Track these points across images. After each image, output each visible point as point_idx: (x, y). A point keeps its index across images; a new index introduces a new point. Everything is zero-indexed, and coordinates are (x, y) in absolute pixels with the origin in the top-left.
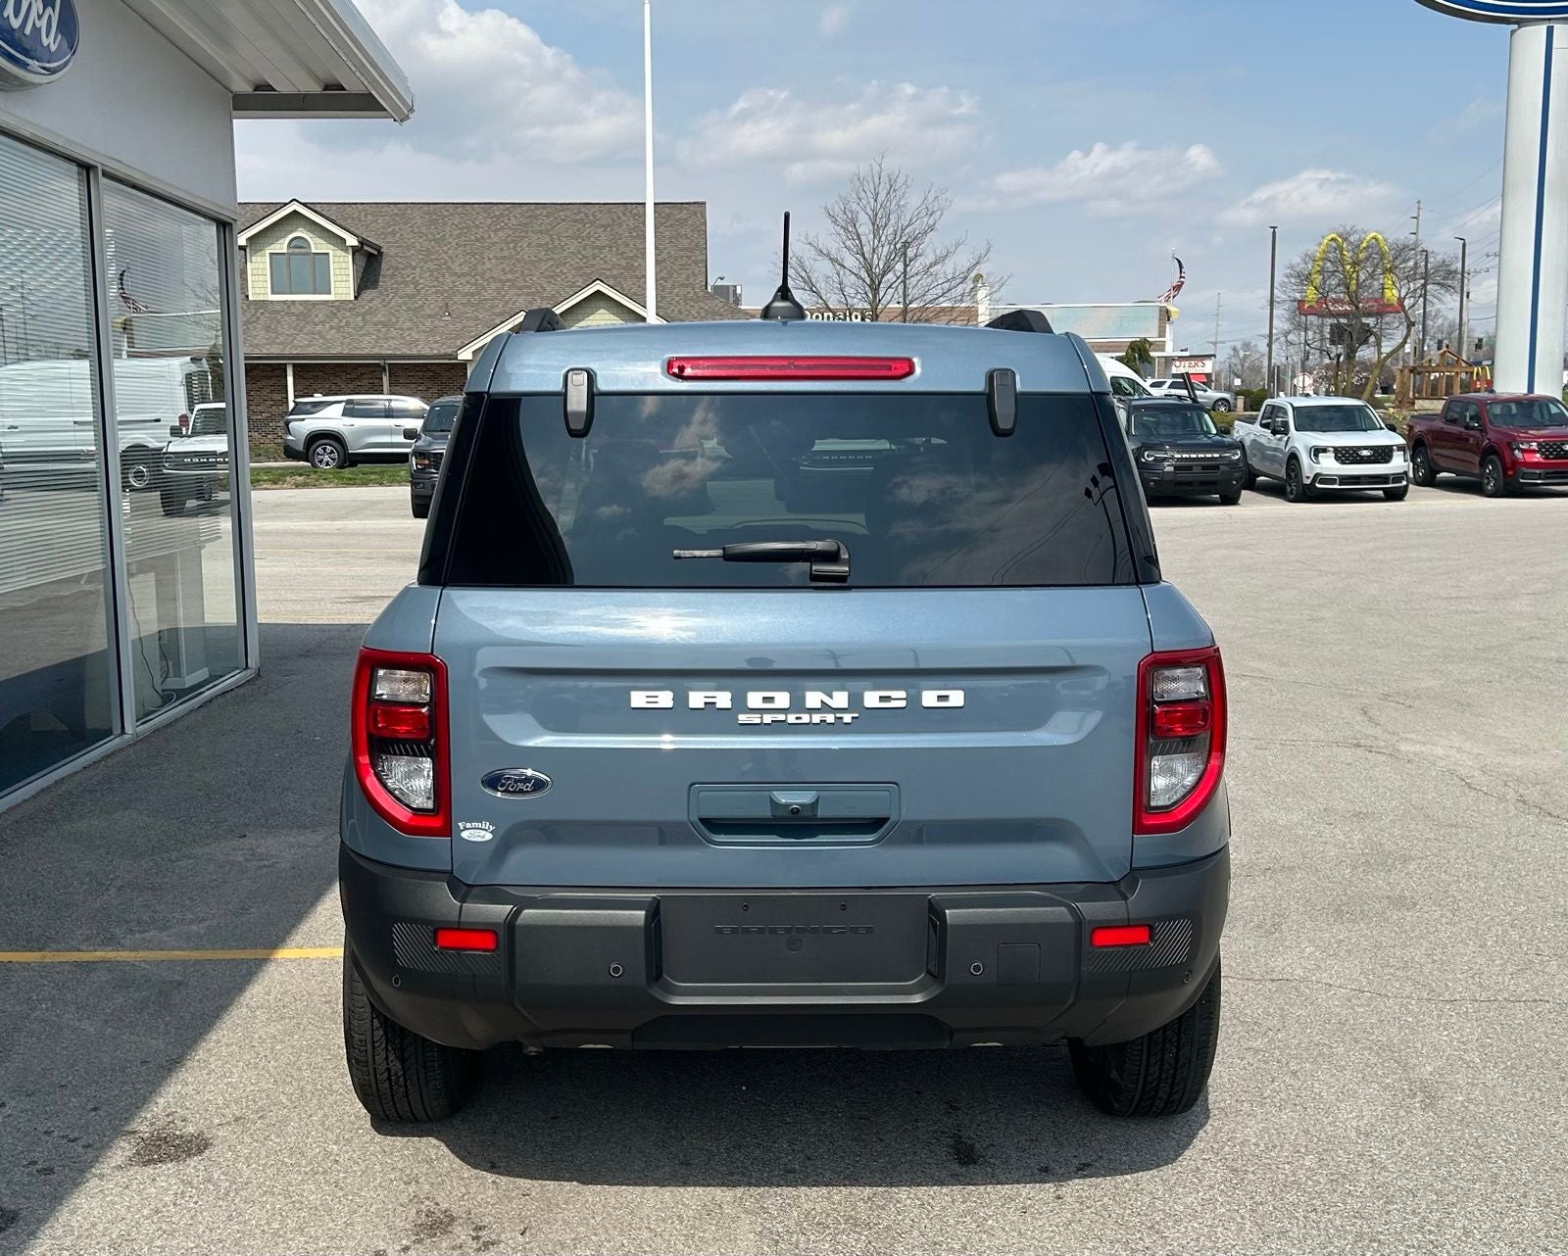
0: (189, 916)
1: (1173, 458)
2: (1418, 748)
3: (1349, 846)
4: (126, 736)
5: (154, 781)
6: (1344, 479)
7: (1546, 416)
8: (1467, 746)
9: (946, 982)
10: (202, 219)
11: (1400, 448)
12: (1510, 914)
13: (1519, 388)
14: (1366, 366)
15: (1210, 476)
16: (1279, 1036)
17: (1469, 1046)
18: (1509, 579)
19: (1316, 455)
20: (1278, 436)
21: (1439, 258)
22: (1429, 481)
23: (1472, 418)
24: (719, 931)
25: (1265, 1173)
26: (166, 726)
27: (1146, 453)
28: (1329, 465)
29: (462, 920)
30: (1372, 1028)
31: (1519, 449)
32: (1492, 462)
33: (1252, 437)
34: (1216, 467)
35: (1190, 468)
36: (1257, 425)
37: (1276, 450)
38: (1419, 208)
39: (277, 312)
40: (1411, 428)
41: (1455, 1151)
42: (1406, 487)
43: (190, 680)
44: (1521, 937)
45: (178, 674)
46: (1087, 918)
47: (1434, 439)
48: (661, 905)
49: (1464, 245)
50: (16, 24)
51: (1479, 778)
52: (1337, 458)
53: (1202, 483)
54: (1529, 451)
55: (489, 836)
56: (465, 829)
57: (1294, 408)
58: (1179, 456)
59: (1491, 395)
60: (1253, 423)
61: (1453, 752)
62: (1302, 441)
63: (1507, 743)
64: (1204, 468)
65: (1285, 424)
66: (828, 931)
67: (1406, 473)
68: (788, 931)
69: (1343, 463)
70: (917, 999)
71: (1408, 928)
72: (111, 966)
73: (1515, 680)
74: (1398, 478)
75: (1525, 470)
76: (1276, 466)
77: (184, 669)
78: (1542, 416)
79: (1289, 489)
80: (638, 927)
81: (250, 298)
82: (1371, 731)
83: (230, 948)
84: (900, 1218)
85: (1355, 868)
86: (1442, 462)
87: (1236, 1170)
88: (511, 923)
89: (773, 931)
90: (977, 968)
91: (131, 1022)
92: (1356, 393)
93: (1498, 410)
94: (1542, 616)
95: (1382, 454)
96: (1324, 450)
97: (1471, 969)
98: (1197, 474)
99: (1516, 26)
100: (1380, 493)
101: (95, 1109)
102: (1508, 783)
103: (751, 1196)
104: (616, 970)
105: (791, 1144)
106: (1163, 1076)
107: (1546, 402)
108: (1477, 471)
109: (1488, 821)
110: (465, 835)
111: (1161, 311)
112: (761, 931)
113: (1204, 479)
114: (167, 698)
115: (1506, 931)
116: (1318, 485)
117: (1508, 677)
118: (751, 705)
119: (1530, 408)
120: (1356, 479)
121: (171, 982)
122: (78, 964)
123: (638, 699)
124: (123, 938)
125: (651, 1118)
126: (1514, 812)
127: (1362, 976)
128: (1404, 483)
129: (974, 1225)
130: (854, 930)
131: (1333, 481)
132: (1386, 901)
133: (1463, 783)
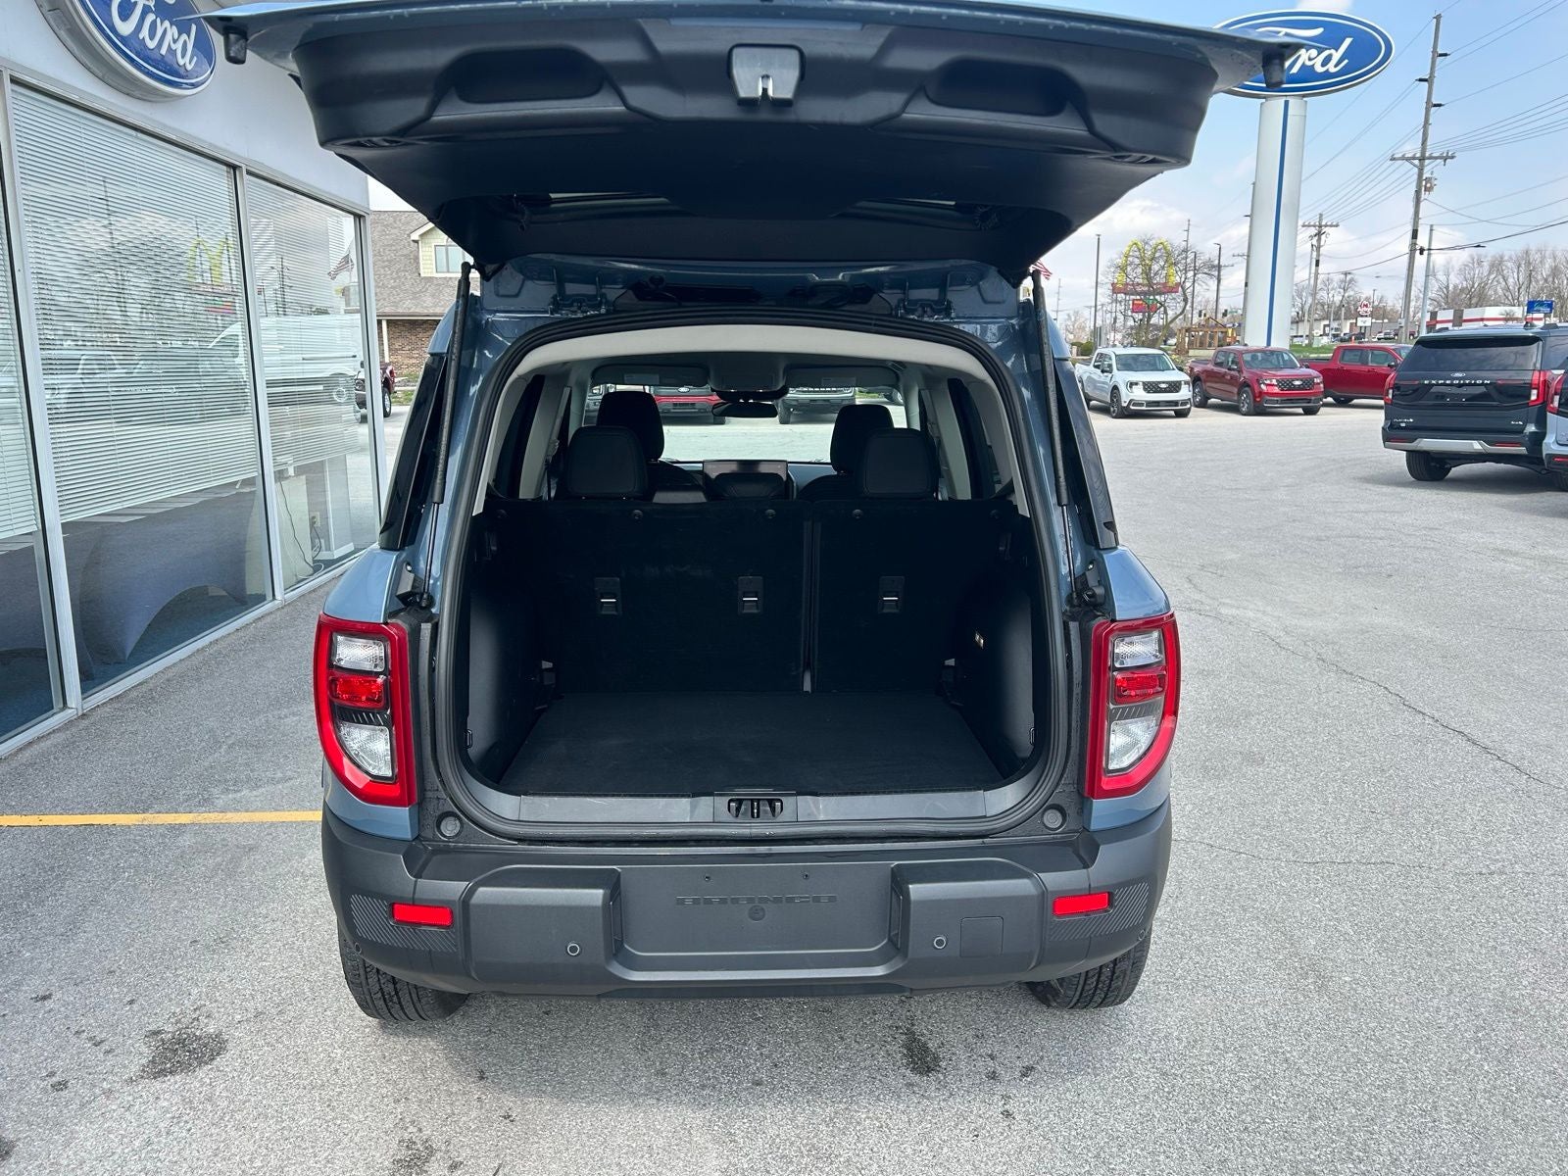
0: (279, 775)
2: (1234, 611)
3: (1201, 702)
4: (276, 602)
5: (289, 641)
6: (1150, 403)
7: (1281, 363)
8: (1269, 609)
9: (910, 956)
10: (341, 212)
11: (1186, 383)
12: (1339, 769)
13: (1263, 344)
14: (1157, 327)
16: (1179, 904)
17: (1340, 915)
18: (1269, 475)
19: (1131, 387)
20: (1106, 374)
21: (1207, 257)
22: (1203, 404)
23: (1233, 362)
24: (681, 902)
25: (1192, 1078)
26: (310, 592)
28: (1140, 394)
29: (416, 896)
30: (1255, 894)
31: (1264, 384)
32: (1245, 392)
33: (1088, 374)
36: (1091, 366)
37: (1104, 383)
39: (439, 285)
40: (1192, 369)
41: (1358, 1048)
42: (1189, 409)
43: (337, 554)
44: (1354, 794)
45: (328, 549)
46: (1049, 889)
47: (1207, 376)
48: (622, 877)
49: (1220, 250)
50: (151, 44)
51: (1285, 640)
52: (1145, 389)
54: (1270, 384)
57: (1117, 356)
59: (1245, 348)
60: (1088, 365)
61: (1259, 615)
62: (1121, 377)
63: (1297, 607)
65: (1110, 366)
66: (790, 900)
67: (1189, 399)
68: (750, 900)
69: (1149, 392)
70: (879, 971)
71: (1262, 784)
72: (199, 829)
73: (1291, 553)
74: (1184, 403)
75: (1268, 398)
76: (1104, 394)
77: (333, 546)
78: (1279, 362)
79: (1112, 409)
80: (595, 908)
81: (422, 275)
82: (1197, 596)
83: (304, 808)
84: (860, 1146)
85: (1209, 723)
86: (1212, 392)
87: (1165, 1074)
88: (466, 900)
89: (735, 901)
90: (940, 943)
91: (196, 893)
92: (1152, 345)
93: (1247, 357)
94: (1298, 504)
95: (1174, 387)
96: (1136, 384)
97: (1322, 828)
99: (1264, 100)
100: (1173, 413)
101: (131, 1002)
102: (1308, 643)
103: (720, 1118)
104: (573, 949)
105: (760, 1046)
106: (1100, 986)
107: (1278, 353)
108: (1236, 398)
109: (1300, 678)
112: (723, 901)
114: (319, 566)
115: (1340, 787)
116: (1132, 408)
117: (1285, 551)
119: (1269, 355)
120: (1157, 403)
121: (245, 847)
122: (172, 827)
124: (217, 798)
125: (634, 1012)
126: (1318, 670)
127: (1236, 836)
128: (1188, 406)
129: (929, 1157)
130: (817, 900)
131: (1142, 405)
132: (1239, 756)
133: (1274, 643)
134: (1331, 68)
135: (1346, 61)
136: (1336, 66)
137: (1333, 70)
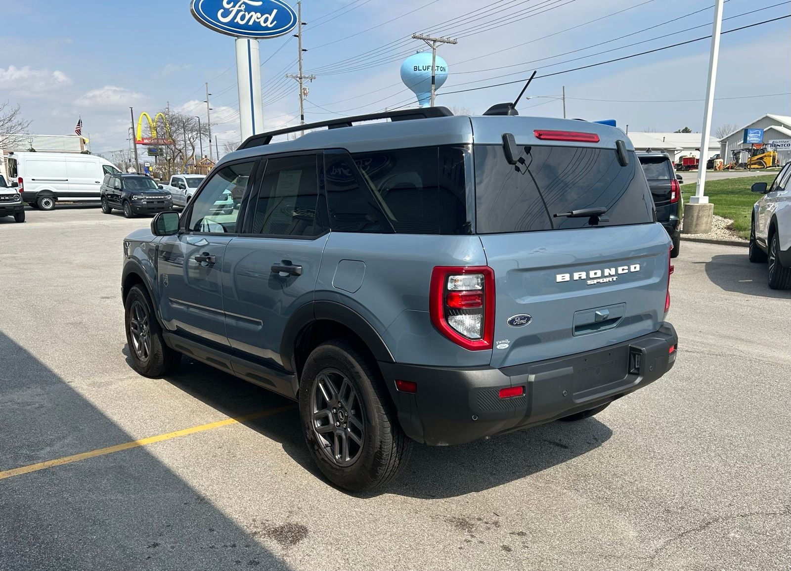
1: (145, 198)
15: (160, 205)
24: (579, 371)
27: (134, 196)
34: (163, 202)
35: (153, 202)
36: (170, 185)
37: (181, 195)
38: (168, 105)
49: (199, 119)
53: (158, 208)
55: (507, 346)
56: (499, 344)
57: (186, 179)
58: (148, 197)
60: (168, 185)
64: (158, 202)
65: (184, 185)
66: (606, 364)
68: (596, 367)
89: (593, 368)
98: (156, 205)
99: (237, 38)
110: (498, 347)
111: (80, 140)
112: (589, 368)
113: (159, 207)
118: (591, 276)
123: (559, 278)
130: (612, 363)
134: (268, 24)
135: (275, 22)
136: (271, 24)
137: (270, 26)
